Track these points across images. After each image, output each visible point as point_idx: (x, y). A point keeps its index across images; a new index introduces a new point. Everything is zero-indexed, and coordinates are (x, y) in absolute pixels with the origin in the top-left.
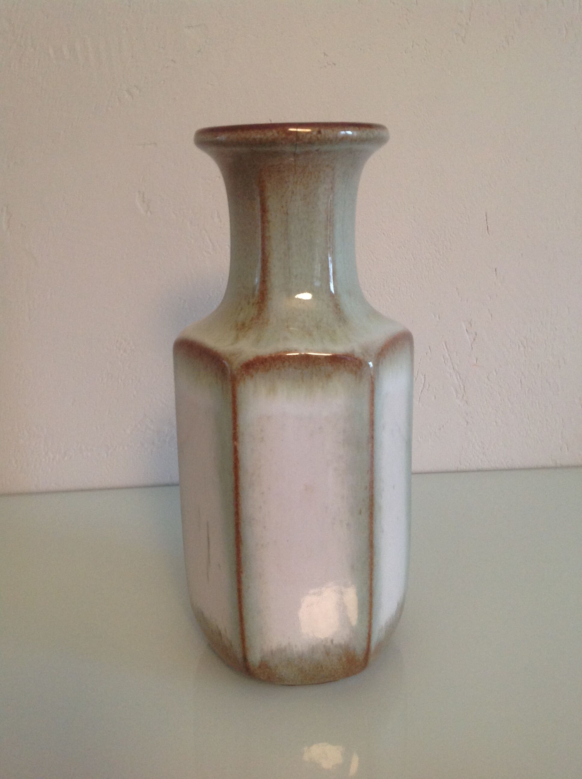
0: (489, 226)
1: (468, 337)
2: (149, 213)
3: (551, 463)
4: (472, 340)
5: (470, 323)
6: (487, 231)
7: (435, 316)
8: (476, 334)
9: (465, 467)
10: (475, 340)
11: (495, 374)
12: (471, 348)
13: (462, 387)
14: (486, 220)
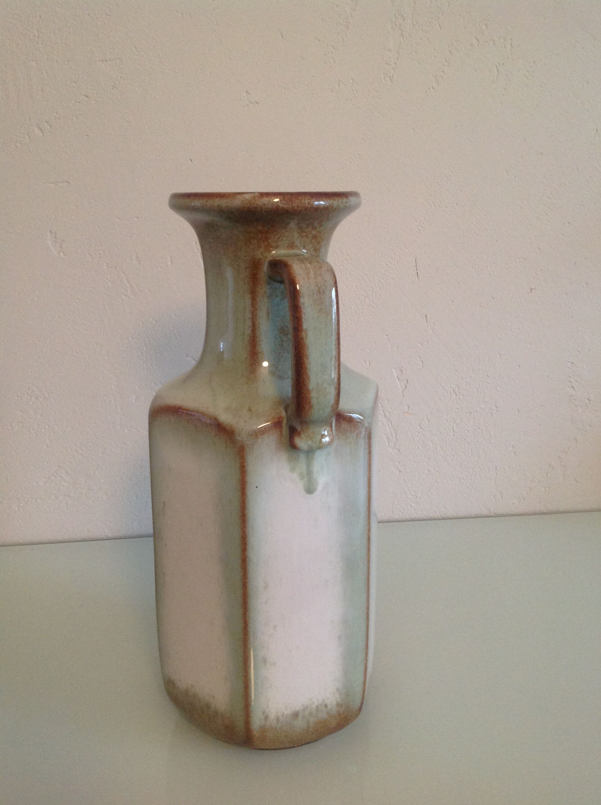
0: (419, 273)
1: (398, 383)
2: (61, 253)
3: (485, 512)
4: (404, 387)
5: (401, 370)
6: (417, 277)
7: (365, 362)
8: (407, 382)
9: (398, 517)
10: (406, 387)
11: (427, 422)
12: (402, 396)
13: (394, 435)
14: (416, 267)
